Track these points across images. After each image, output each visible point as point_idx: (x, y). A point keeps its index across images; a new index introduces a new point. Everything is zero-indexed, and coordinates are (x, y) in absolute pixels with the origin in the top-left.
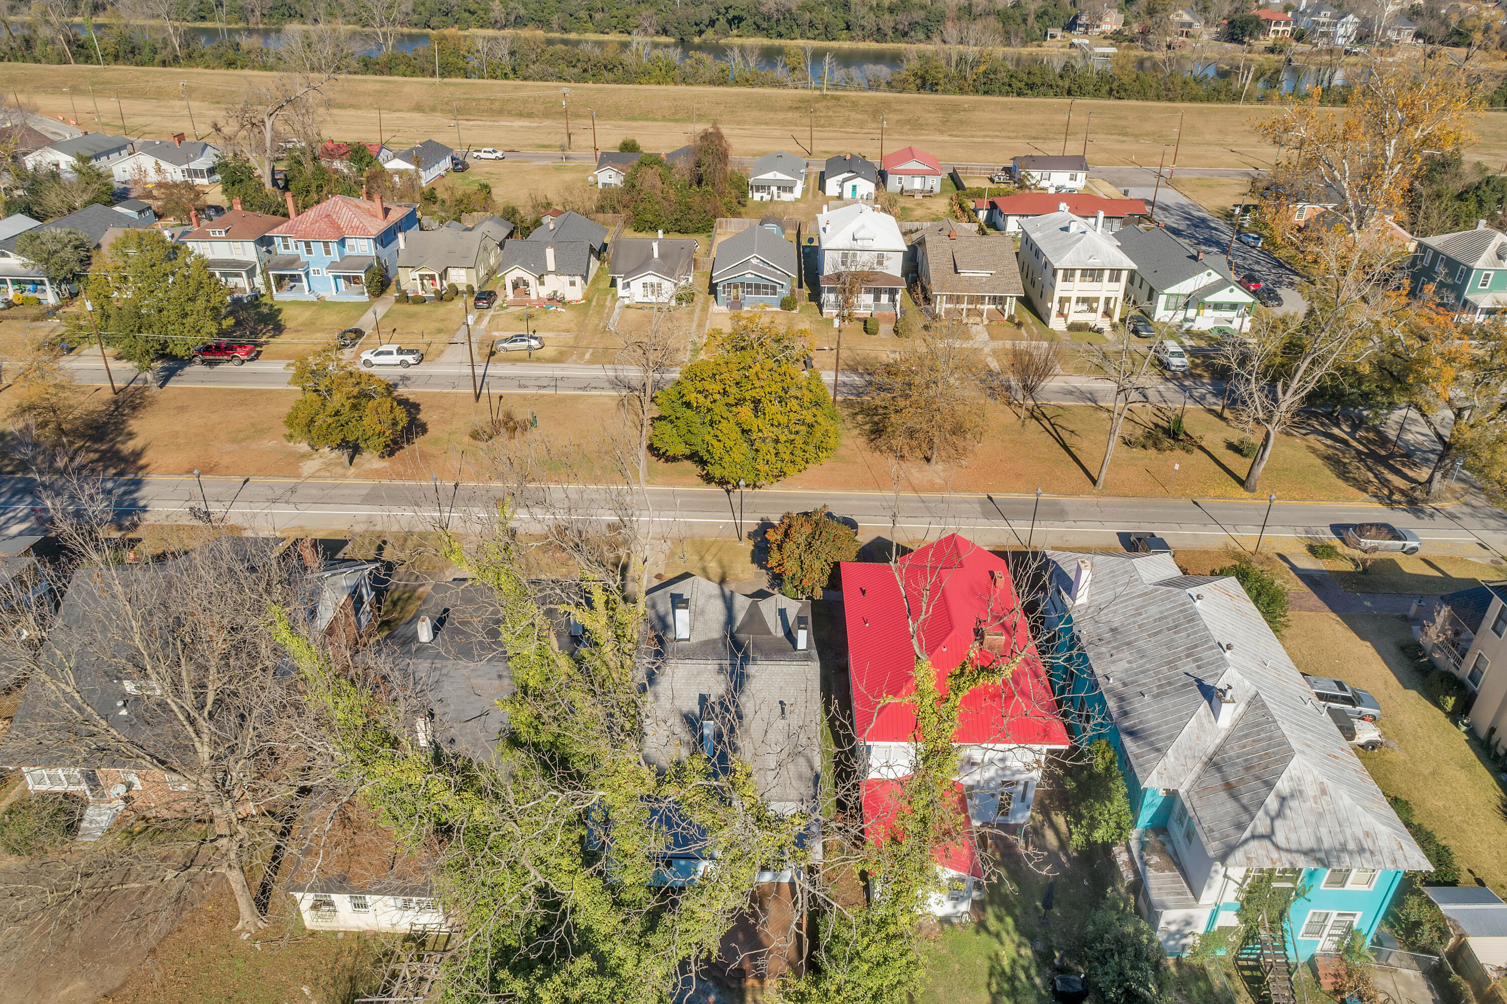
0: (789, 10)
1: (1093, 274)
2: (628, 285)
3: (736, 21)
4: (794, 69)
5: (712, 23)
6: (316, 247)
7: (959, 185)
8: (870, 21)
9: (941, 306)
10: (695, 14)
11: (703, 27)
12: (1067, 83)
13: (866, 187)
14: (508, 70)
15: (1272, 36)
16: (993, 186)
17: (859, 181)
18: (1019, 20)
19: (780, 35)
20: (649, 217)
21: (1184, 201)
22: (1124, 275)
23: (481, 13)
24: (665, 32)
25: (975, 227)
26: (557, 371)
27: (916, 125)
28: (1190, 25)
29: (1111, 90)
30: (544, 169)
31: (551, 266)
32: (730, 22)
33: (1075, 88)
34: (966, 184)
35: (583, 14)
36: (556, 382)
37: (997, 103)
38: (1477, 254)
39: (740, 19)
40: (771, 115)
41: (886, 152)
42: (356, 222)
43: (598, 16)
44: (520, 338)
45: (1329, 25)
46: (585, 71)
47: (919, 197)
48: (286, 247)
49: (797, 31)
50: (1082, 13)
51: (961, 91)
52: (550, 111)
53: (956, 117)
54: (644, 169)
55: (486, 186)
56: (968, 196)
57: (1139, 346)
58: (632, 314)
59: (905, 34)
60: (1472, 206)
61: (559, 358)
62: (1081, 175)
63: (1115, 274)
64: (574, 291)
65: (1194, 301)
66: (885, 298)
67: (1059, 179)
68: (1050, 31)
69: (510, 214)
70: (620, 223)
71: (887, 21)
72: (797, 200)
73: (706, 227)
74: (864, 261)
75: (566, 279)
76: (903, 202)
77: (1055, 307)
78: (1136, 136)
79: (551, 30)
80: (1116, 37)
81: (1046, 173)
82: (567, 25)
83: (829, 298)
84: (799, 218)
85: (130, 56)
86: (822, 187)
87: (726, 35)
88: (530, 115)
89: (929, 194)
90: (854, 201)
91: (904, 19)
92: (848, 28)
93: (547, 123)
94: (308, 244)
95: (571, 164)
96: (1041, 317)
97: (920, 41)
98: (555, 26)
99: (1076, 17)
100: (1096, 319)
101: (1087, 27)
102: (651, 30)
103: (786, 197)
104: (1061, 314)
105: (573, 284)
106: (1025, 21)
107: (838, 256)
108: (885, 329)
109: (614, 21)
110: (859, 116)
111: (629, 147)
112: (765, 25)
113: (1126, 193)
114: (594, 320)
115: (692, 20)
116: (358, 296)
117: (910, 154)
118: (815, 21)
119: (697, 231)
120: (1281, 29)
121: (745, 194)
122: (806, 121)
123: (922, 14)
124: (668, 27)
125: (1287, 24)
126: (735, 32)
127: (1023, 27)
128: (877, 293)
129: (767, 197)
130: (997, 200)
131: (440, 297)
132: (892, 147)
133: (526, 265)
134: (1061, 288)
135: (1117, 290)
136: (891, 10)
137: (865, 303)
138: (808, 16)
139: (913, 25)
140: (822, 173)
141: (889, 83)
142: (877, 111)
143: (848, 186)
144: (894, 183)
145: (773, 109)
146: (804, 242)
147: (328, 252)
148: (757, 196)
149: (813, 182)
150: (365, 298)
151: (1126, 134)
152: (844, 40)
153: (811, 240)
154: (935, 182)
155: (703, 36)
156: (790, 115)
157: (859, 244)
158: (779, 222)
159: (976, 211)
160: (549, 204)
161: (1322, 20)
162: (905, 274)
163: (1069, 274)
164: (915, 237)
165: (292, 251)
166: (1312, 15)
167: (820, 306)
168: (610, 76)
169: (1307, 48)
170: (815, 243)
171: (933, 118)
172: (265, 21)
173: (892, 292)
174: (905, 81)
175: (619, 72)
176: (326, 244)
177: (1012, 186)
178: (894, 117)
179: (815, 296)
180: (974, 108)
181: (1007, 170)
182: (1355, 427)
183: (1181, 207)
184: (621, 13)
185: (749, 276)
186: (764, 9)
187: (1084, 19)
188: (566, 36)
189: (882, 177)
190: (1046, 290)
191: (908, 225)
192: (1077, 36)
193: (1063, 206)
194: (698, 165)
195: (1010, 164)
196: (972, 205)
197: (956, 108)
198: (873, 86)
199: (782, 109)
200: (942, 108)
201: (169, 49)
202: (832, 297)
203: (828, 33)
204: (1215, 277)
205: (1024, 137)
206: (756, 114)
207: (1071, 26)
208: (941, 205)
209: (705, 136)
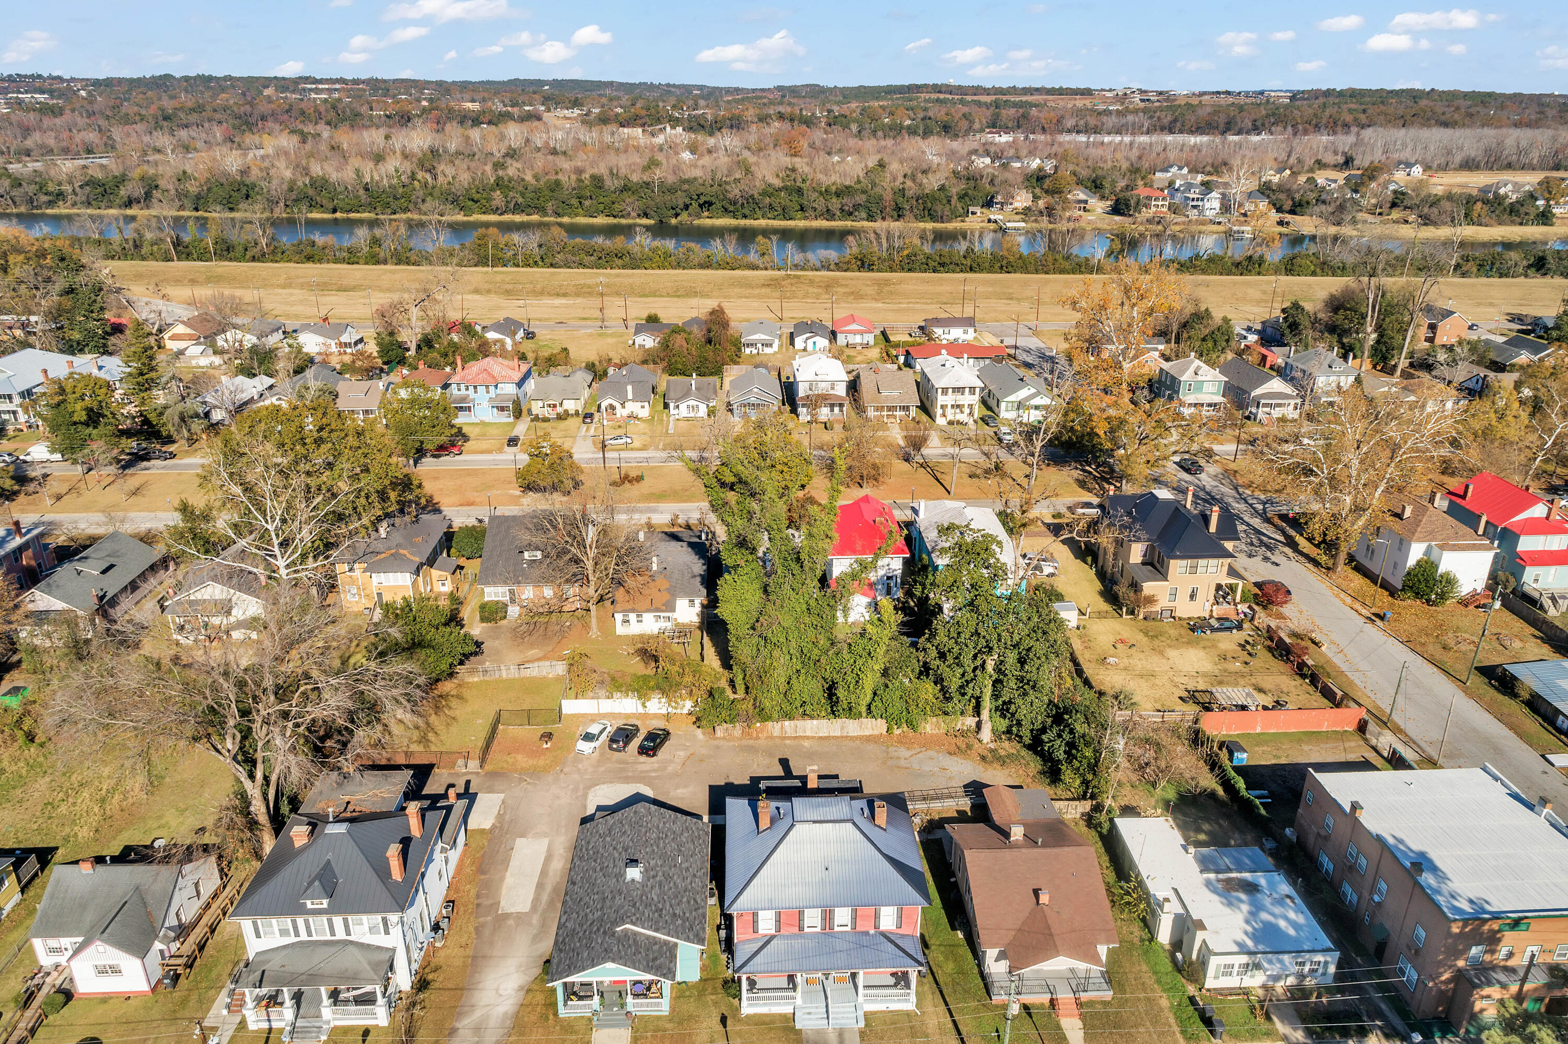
0: (752, 196)
1: (959, 390)
2: (678, 407)
3: (707, 205)
4: (764, 254)
5: (686, 207)
6: (481, 389)
7: (887, 340)
8: (820, 204)
9: (871, 413)
10: (671, 200)
11: (679, 211)
12: (968, 262)
13: (822, 342)
14: (538, 259)
15: (1154, 209)
16: (910, 339)
17: (817, 339)
18: (945, 201)
19: (745, 217)
20: (680, 366)
21: (1042, 345)
22: (977, 390)
23: (484, 202)
24: (646, 215)
25: (896, 366)
26: (644, 454)
27: (858, 296)
28: (1086, 202)
29: (1002, 267)
30: (591, 335)
31: (630, 396)
32: (701, 206)
33: (975, 265)
34: (892, 338)
35: (574, 202)
36: (647, 460)
37: (917, 279)
38: (1183, 372)
39: (710, 204)
40: (749, 291)
41: (836, 317)
42: (504, 373)
43: (587, 203)
44: (620, 437)
45: (1198, 199)
46: (600, 258)
47: (859, 348)
48: (459, 390)
49: (759, 213)
50: (997, 193)
51: (891, 269)
52: (581, 291)
53: (886, 289)
54: (675, 335)
55: (566, 349)
56: (892, 347)
57: (989, 431)
58: (681, 424)
59: (851, 214)
60: (1210, 344)
61: (644, 448)
62: (971, 330)
63: (972, 390)
64: (644, 412)
65: (1020, 405)
66: (836, 409)
67: (956, 333)
68: (971, 209)
69: (590, 367)
70: (660, 371)
71: (835, 204)
72: (775, 353)
73: (717, 371)
74: (822, 388)
75: (640, 404)
76: (849, 352)
77: (939, 411)
78: (1018, 300)
79: (546, 215)
80: (1026, 212)
81: (947, 330)
82: (560, 211)
83: (802, 410)
84: (779, 365)
85: (225, 253)
86: (792, 343)
87: (699, 217)
88: (565, 295)
89: (866, 346)
90: (814, 352)
91: (848, 202)
92: (802, 209)
93: (579, 300)
94: (475, 387)
95: (610, 331)
96: (931, 417)
97: (863, 219)
98: (550, 212)
99: (993, 197)
100: (963, 417)
101: (1002, 204)
102: (633, 214)
103: (768, 350)
104: (944, 415)
105: (643, 407)
106: (949, 201)
107: (807, 385)
108: (838, 427)
109: (601, 207)
110: (815, 290)
111: (653, 320)
112: (732, 208)
113: (1002, 342)
114: (660, 428)
115: (669, 205)
116: (506, 418)
117: (852, 319)
118: (774, 205)
119: (711, 374)
120: (1160, 203)
121: (739, 349)
122: (778, 294)
123: (864, 197)
124: (648, 211)
125: (1163, 199)
126: (706, 214)
127: (948, 207)
128: (832, 406)
129: (754, 351)
130: (910, 350)
131: (560, 417)
132: (840, 314)
133: (614, 396)
134: (941, 400)
135: (975, 399)
136: (838, 194)
137: (824, 413)
138: (767, 200)
139: (857, 207)
140: (792, 334)
141: (836, 264)
142: (828, 286)
143: (810, 342)
144: (841, 340)
145: (750, 286)
146: (783, 379)
147: (488, 392)
148: (748, 351)
149: (786, 340)
150: (511, 419)
151: (1011, 299)
152: (800, 219)
153: (788, 378)
154: (870, 338)
155: (679, 218)
156: (764, 290)
157: (818, 378)
158: (766, 367)
159: (897, 357)
160: (610, 359)
161: (1191, 196)
162: (848, 394)
163: (945, 391)
164: (854, 373)
165: (463, 392)
166: (1183, 192)
167: (798, 416)
168: (620, 262)
169: (1181, 219)
170: (791, 380)
171: (870, 290)
172: (288, 210)
173: (841, 405)
174: (848, 263)
175: (627, 259)
176: (487, 387)
177: (924, 339)
178: (841, 290)
179: (794, 411)
180: (900, 282)
181: (921, 328)
182: (1098, 466)
183: (1039, 350)
184: (607, 200)
185: (753, 400)
186: (730, 196)
187: (999, 198)
188: (559, 220)
189: (833, 335)
190: (933, 402)
191: (851, 367)
192: (994, 213)
193: (944, 351)
194: (709, 331)
195: (923, 324)
196: (894, 353)
197: (887, 282)
198: (825, 266)
199: (758, 286)
200: (879, 284)
201: (259, 248)
202: (805, 410)
203: (785, 214)
204: (1033, 391)
205: (937, 303)
206: (737, 290)
207: (989, 204)
208: (875, 353)
209: (712, 313)
